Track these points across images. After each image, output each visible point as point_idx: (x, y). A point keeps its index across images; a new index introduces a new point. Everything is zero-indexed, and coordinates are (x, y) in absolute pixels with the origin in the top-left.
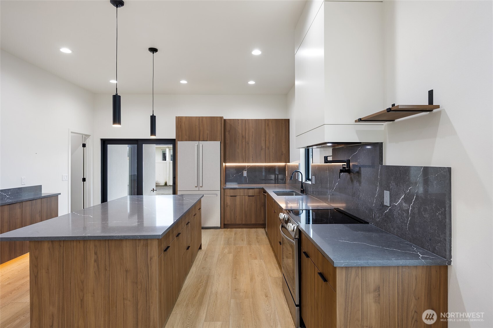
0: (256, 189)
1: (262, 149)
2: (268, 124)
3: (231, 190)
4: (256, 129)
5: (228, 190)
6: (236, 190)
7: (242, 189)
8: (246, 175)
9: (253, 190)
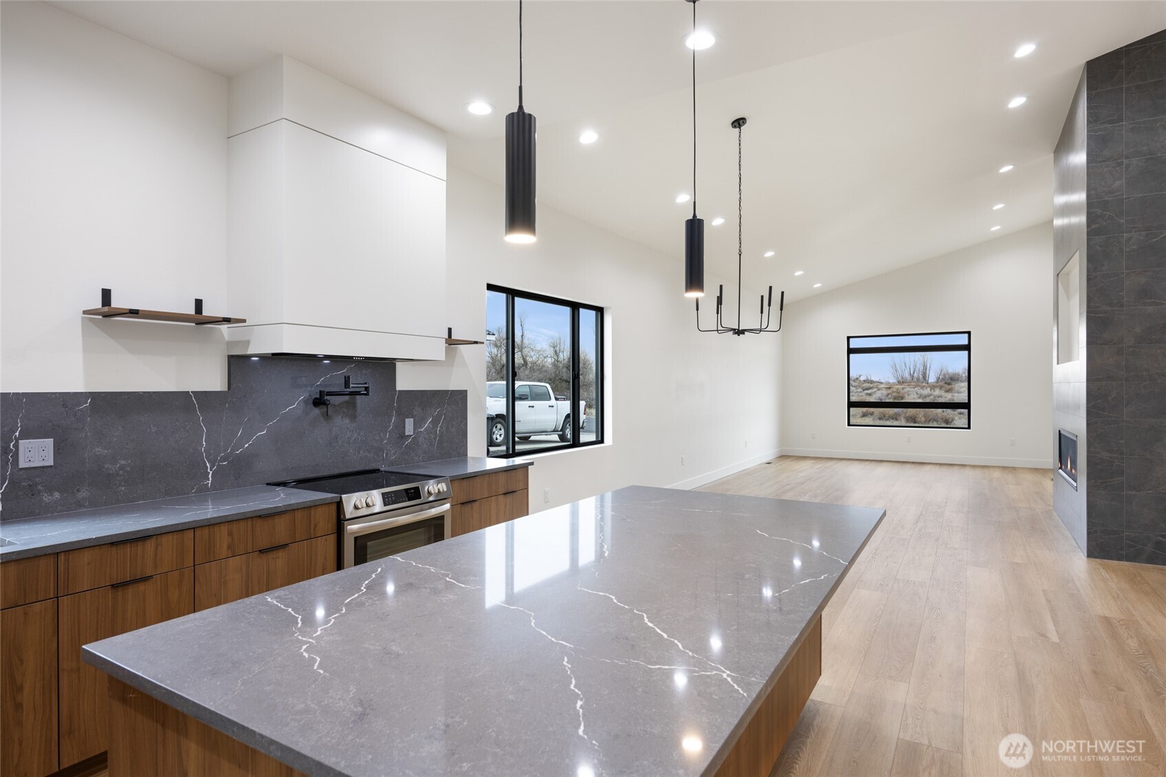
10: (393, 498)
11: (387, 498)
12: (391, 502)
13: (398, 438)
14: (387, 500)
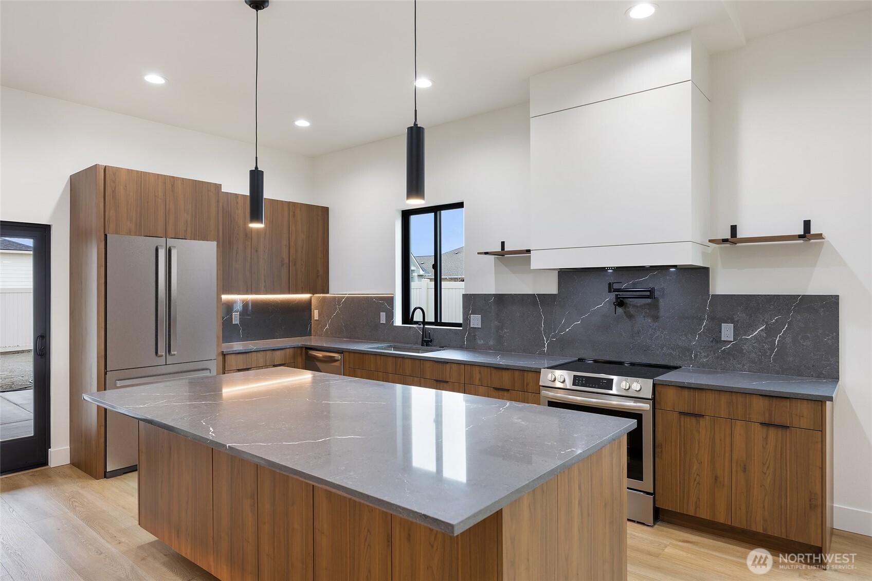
0: (288, 350)
1: (283, 265)
2: (294, 212)
3: (240, 356)
4: (273, 221)
5: (233, 356)
6: (250, 354)
7: (262, 353)
8: (238, 322)
9: (283, 352)
10: (584, 382)
11: (576, 381)
12: (580, 384)
13: (712, 341)
14: (577, 381)
